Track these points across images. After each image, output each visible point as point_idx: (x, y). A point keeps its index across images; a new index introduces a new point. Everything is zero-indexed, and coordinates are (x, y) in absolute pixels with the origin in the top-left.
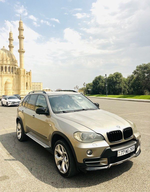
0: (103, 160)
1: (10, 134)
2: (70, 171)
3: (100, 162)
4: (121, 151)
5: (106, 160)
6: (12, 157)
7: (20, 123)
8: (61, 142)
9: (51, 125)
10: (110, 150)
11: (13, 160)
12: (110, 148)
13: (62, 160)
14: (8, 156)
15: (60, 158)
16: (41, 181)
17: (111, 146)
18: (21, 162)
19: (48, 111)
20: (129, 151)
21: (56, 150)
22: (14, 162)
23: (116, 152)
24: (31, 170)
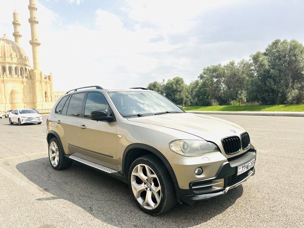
0: (218, 182)
1: (36, 161)
2: (165, 204)
3: (212, 186)
4: (241, 167)
5: (221, 182)
6: (49, 195)
7: (55, 141)
8: (145, 159)
9: (120, 136)
10: (228, 165)
11: (53, 198)
12: (228, 162)
13: (147, 188)
14: (42, 193)
15: (143, 187)
16: (115, 225)
17: (229, 160)
18: (69, 201)
19: (112, 114)
20: (250, 166)
21: (133, 173)
22: (56, 201)
23: (236, 168)
24: (90, 210)
